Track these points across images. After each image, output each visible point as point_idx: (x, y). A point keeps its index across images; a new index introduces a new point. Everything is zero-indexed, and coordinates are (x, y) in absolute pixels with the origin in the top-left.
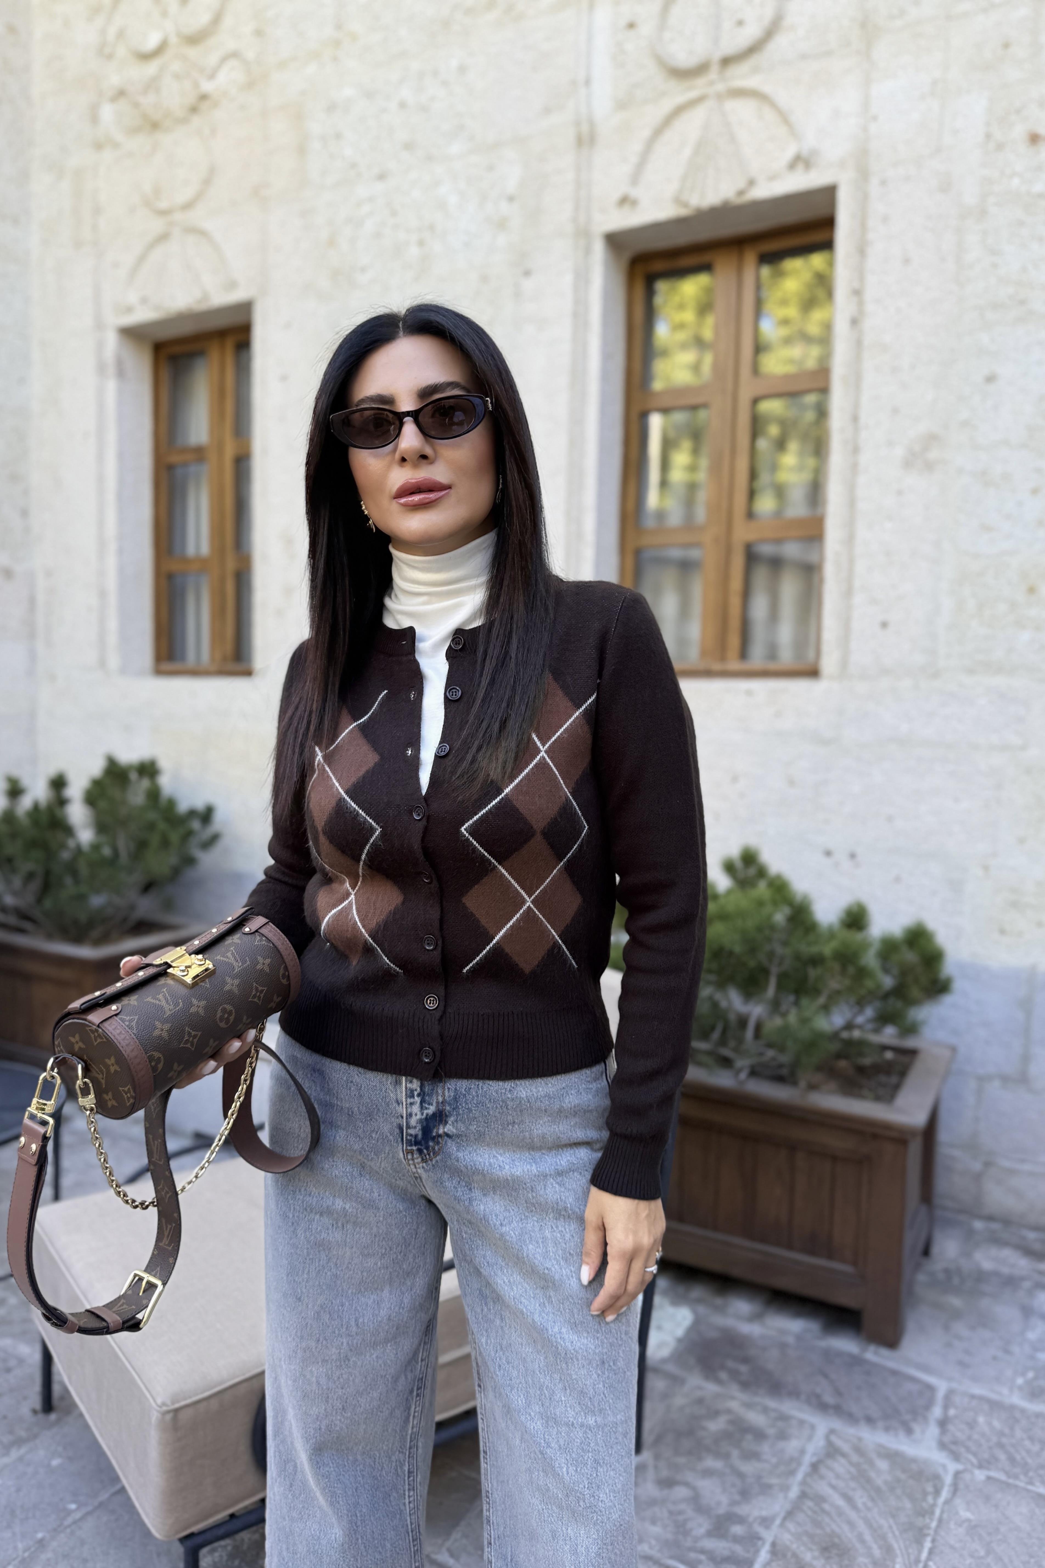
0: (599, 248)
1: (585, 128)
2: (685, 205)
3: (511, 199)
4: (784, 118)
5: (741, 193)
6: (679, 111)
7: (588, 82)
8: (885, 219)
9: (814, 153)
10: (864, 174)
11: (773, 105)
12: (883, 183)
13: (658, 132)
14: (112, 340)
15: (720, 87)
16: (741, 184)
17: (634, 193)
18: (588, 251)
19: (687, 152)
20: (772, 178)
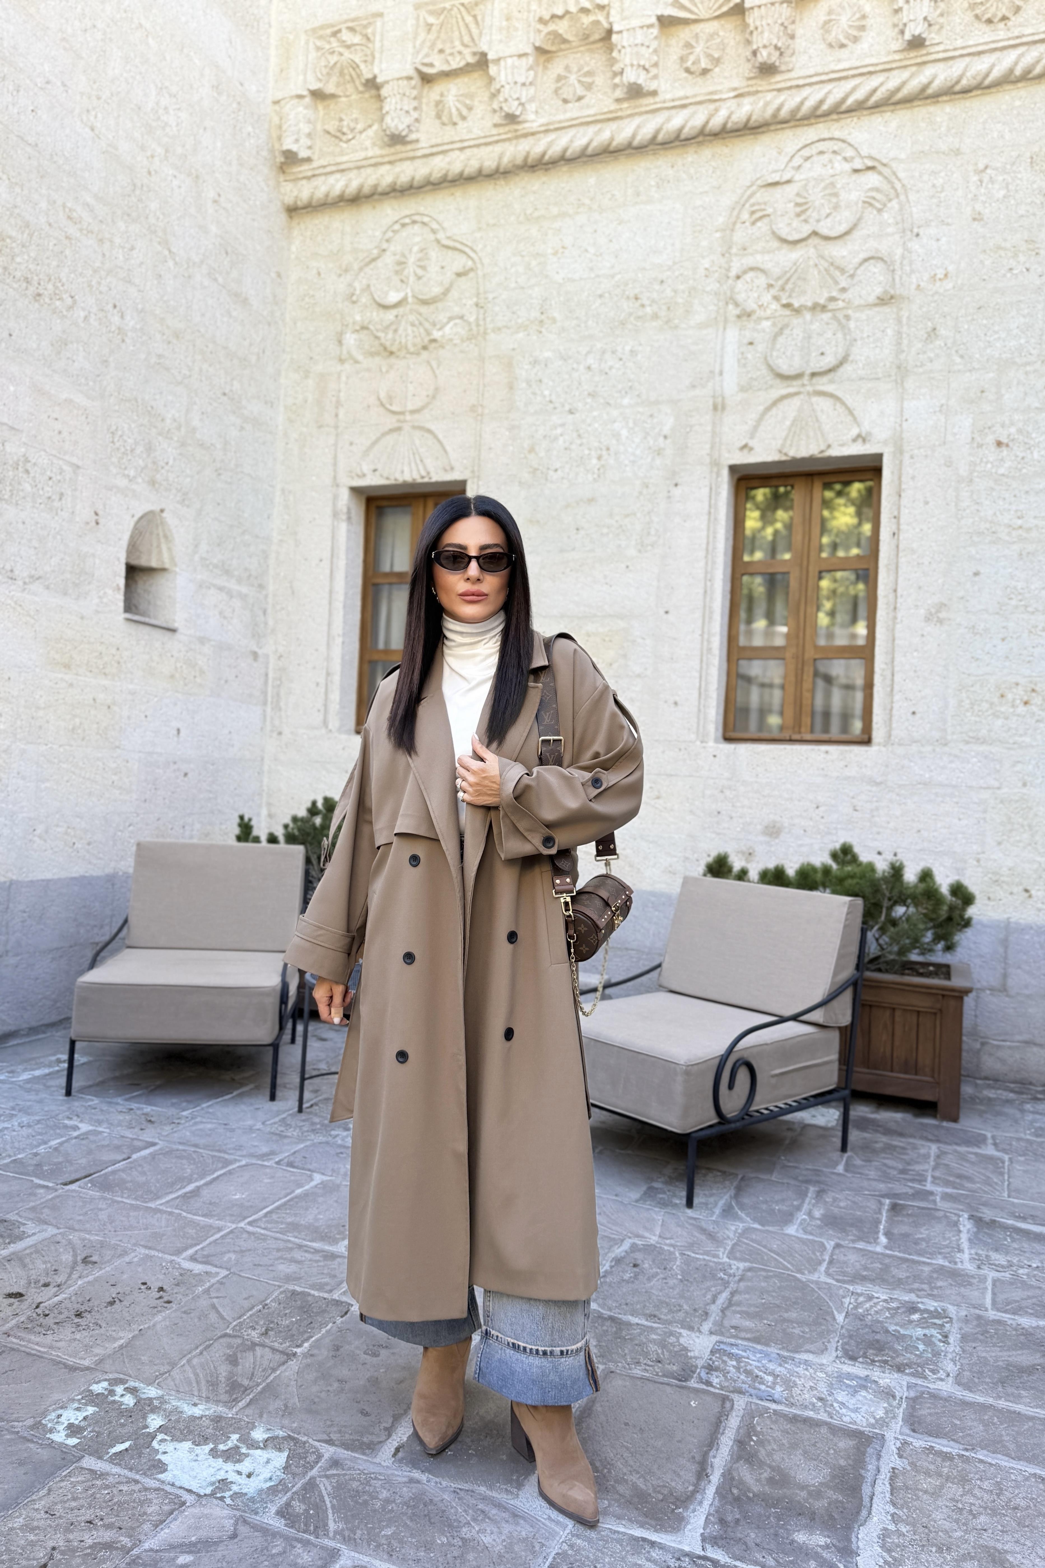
0: (725, 473)
1: (719, 400)
2: (786, 454)
3: (665, 437)
4: (851, 412)
5: (822, 452)
6: (783, 398)
7: (721, 373)
8: (913, 478)
9: (869, 434)
10: (899, 451)
11: (843, 403)
12: (912, 457)
13: (768, 409)
14: (345, 496)
15: (809, 388)
16: (823, 447)
17: (751, 443)
18: (718, 474)
19: (788, 423)
20: (842, 445)
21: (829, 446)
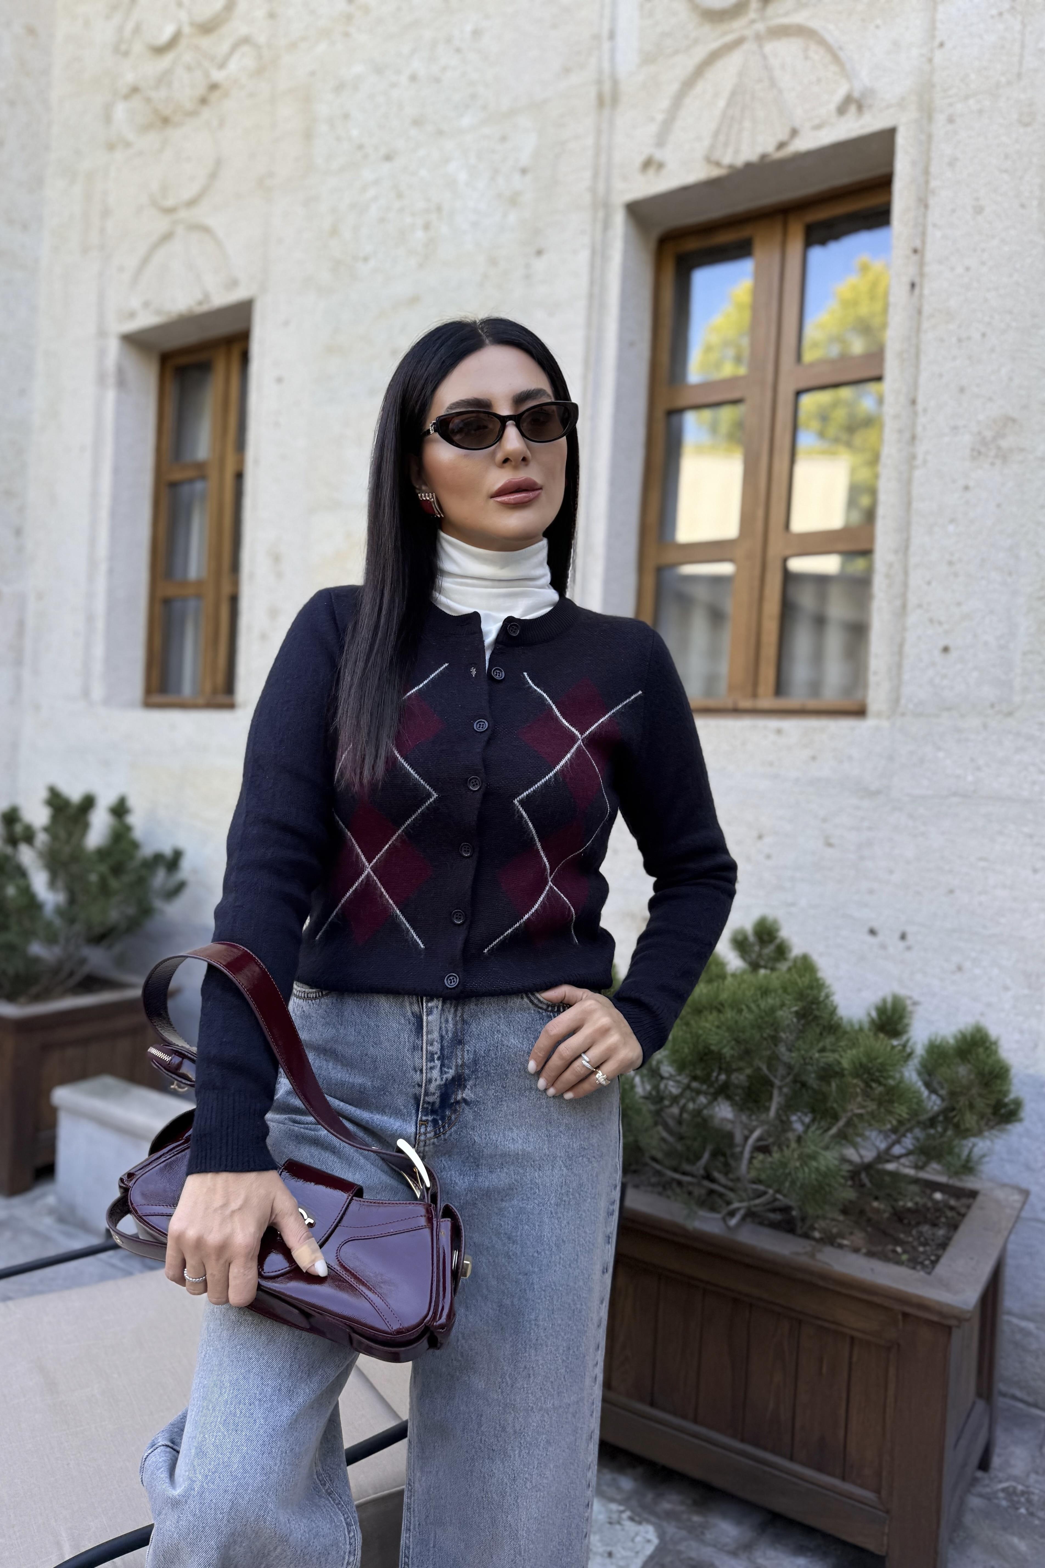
0: (619, 219)
1: (607, 87)
2: (718, 164)
3: (524, 171)
5: (781, 145)
6: (713, 57)
7: (612, 36)
8: (952, 163)
9: (869, 92)
10: (927, 112)
11: (822, 42)
12: (951, 120)
13: (689, 84)
14: (113, 347)
15: (760, 27)
16: (783, 136)
17: (659, 155)
18: (607, 225)
20: (818, 127)
21: (794, 133)
